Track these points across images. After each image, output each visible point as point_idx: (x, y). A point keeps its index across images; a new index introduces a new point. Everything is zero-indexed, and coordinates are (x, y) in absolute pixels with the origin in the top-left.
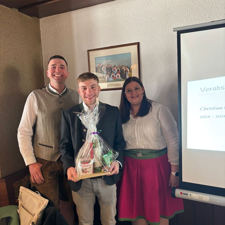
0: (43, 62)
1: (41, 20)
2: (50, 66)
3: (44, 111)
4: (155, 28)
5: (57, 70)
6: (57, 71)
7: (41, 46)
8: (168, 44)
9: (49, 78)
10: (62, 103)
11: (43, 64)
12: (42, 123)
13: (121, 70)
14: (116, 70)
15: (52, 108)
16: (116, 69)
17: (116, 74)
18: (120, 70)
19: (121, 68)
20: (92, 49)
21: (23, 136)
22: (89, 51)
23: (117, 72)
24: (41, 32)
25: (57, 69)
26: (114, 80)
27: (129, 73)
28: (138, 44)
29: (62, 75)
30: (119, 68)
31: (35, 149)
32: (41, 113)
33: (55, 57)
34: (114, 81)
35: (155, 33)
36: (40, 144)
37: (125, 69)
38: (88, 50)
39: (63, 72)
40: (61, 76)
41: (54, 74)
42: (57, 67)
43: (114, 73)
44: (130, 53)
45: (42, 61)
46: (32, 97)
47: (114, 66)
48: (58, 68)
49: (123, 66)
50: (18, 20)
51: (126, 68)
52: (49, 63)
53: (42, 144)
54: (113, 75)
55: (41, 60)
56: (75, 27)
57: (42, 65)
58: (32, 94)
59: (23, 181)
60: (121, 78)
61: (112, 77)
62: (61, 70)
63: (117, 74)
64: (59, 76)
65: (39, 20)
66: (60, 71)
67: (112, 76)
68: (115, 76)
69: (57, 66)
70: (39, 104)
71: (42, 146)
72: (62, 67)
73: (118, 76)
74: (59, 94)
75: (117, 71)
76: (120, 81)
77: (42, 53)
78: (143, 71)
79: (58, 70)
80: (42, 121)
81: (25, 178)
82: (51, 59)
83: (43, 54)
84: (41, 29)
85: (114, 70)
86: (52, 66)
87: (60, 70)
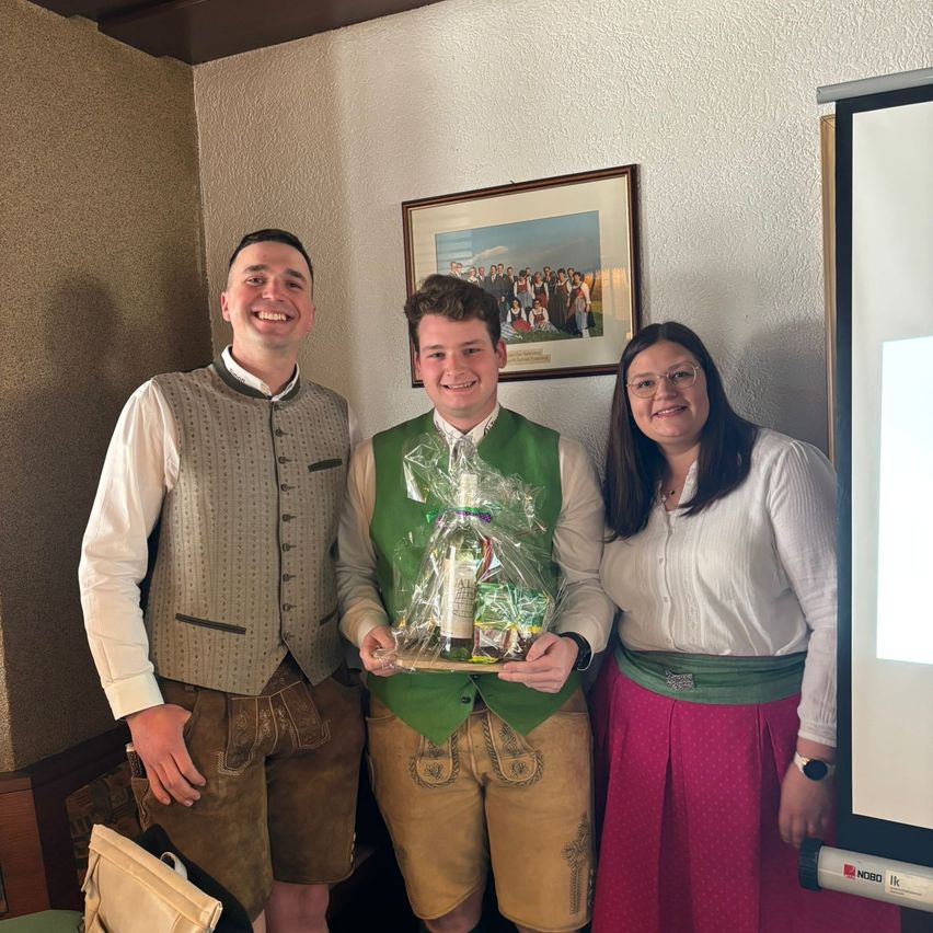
0: (204, 258)
1: (199, 71)
2: (239, 274)
3: (210, 468)
4: (713, 98)
5: (268, 293)
6: (270, 296)
7: (198, 188)
8: (772, 172)
9: (230, 323)
10: (286, 434)
11: (204, 264)
12: (196, 522)
13: (551, 290)
14: (530, 289)
15: (245, 454)
16: (529, 285)
17: (528, 311)
18: (547, 289)
19: (554, 279)
20: (421, 198)
21: (106, 579)
22: (407, 206)
23: (534, 301)
24: (196, 125)
25: (270, 285)
26: (522, 334)
27: (589, 302)
28: (633, 172)
29: (288, 317)
30: (544, 280)
31: (154, 643)
32: (196, 476)
33: (264, 236)
34: (520, 341)
35: (711, 122)
36: (180, 618)
37: (570, 288)
38: (403, 203)
39: (293, 303)
40: (284, 318)
41: (255, 309)
42: (271, 278)
43: (520, 306)
44: (596, 213)
45: (203, 252)
46: (149, 401)
47: (523, 273)
48: (276, 282)
49: (561, 271)
50: (98, 69)
51: (574, 283)
52: (232, 260)
53: (195, 616)
54: (516, 312)
55: (198, 248)
56: (347, 101)
57: (200, 270)
58: (147, 392)
59: (110, 785)
60: (553, 328)
61: (511, 323)
62: (287, 294)
63: (534, 307)
64: (276, 317)
65: (191, 73)
66: (284, 299)
67: (509, 319)
68: (525, 319)
69: (272, 272)
70: (186, 435)
71: (190, 626)
72: (292, 282)
73: (539, 319)
74: (270, 398)
75: (534, 297)
76: (547, 339)
77: (201, 218)
78: (652, 295)
79: (275, 291)
80: (199, 513)
81: (120, 770)
82: (246, 241)
83: (206, 221)
84: (197, 110)
85: (522, 289)
86: (249, 275)
87: (283, 291)
